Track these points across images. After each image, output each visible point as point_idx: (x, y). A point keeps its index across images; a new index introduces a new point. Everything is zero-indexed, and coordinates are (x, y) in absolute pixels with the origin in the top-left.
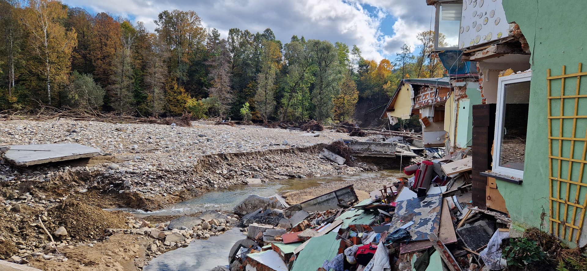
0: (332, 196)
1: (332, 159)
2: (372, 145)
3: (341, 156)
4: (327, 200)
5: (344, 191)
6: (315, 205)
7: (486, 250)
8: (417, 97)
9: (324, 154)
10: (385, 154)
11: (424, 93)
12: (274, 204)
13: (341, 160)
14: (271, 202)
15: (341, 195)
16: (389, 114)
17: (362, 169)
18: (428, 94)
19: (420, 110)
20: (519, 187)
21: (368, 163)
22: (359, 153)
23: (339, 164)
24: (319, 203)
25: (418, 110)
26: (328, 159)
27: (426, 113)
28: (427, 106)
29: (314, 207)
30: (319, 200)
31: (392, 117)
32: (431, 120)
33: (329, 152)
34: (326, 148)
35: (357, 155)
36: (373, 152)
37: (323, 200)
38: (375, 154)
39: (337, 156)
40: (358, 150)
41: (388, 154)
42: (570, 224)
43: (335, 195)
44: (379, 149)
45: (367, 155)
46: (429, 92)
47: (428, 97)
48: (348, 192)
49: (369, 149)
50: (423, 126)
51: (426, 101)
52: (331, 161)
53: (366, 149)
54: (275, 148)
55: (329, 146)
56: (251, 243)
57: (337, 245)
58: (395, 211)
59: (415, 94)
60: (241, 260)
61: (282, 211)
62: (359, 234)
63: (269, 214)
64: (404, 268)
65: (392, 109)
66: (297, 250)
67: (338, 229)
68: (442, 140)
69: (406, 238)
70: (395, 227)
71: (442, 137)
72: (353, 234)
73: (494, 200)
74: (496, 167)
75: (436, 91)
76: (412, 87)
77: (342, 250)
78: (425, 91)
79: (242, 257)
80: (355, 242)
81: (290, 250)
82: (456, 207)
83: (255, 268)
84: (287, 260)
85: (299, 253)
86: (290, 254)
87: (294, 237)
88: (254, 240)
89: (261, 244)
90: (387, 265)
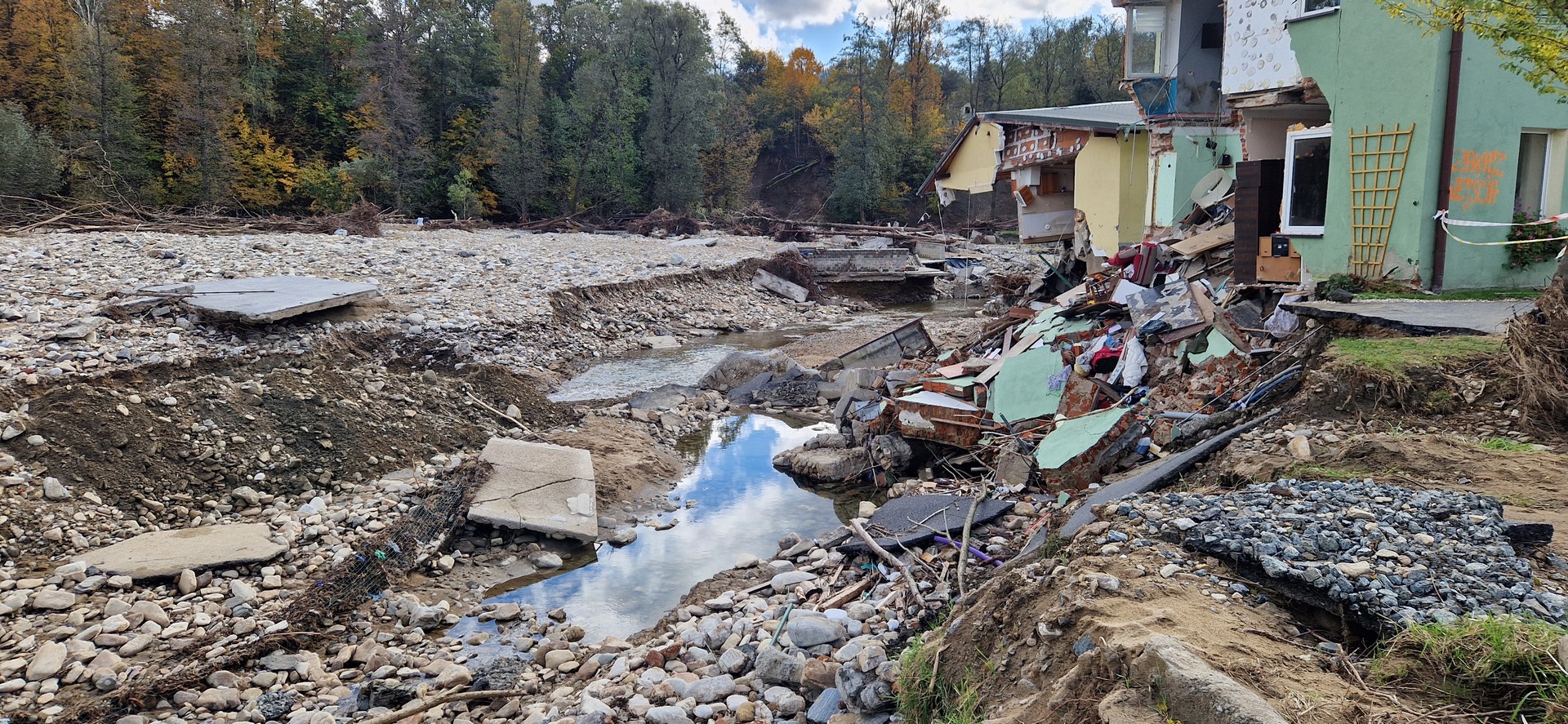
0: (889, 342)
1: (780, 291)
2: (857, 257)
3: (798, 283)
4: (882, 349)
5: (908, 331)
6: (864, 358)
7: (1273, 317)
8: (1010, 148)
9: (761, 281)
10: (884, 275)
11: (1023, 141)
12: (782, 365)
13: (799, 293)
15: (904, 339)
16: (939, 185)
17: (847, 308)
18: (1033, 142)
19: (1013, 173)
20: (1320, 241)
21: (851, 295)
22: (830, 275)
23: (796, 302)
24: (870, 355)
25: (1008, 173)
26: (773, 293)
27: (1025, 179)
28: (1033, 165)
29: (863, 362)
30: (870, 349)
31: (945, 189)
32: (1034, 192)
33: (772, 276)
34: (764, 268)
35: (825, 280)
36: (860, 270)
38: (864, 276)
39: (790, 284)
40: (828, 269)
41: (890, 275)
42: (1372, 261)
43: (894, 340)
44: (872, 264)
45: (847, 279)
46: (1036, 139)
47: (1033, 147)
48: (915, 333)
49: (851, 265)
50: (1021, 204)
51: (1031, 156)
52: (780, 296)
53: (844, 265)
54: (661, 272)
55: (770, 262)
56: (868, 394)
57: (1057, 357)
58: (1130, 306)
59: (1006, 142)
60: (858, 419)
61: (816, 372)
62: (1076, 345)
63: (796, 378)
64: (1164, 363)
65: (944, 174)
66: (982, 378)
67: (1040, 344)
68: (1053, 229)
69: (1165, 328)
70: (1141, 321)
71: (1053, 224)
72: (1068, 346)
73: (1268, 269)
74: (1286, 228)
75: (1052, 136)
76: (1001, 127)
77: (1069, 361)
78: (1024, 136)
79: (859, 414)
80: (1077, 352)
81: (968, 382)
82: (1208, 291)
83: (918, 414)
84: (967, 395)
85: (993, 379)
86: (972, 387)
87: (957, 369)
88: (872, 389)
89: (887, 394)
90: (1144, 362)
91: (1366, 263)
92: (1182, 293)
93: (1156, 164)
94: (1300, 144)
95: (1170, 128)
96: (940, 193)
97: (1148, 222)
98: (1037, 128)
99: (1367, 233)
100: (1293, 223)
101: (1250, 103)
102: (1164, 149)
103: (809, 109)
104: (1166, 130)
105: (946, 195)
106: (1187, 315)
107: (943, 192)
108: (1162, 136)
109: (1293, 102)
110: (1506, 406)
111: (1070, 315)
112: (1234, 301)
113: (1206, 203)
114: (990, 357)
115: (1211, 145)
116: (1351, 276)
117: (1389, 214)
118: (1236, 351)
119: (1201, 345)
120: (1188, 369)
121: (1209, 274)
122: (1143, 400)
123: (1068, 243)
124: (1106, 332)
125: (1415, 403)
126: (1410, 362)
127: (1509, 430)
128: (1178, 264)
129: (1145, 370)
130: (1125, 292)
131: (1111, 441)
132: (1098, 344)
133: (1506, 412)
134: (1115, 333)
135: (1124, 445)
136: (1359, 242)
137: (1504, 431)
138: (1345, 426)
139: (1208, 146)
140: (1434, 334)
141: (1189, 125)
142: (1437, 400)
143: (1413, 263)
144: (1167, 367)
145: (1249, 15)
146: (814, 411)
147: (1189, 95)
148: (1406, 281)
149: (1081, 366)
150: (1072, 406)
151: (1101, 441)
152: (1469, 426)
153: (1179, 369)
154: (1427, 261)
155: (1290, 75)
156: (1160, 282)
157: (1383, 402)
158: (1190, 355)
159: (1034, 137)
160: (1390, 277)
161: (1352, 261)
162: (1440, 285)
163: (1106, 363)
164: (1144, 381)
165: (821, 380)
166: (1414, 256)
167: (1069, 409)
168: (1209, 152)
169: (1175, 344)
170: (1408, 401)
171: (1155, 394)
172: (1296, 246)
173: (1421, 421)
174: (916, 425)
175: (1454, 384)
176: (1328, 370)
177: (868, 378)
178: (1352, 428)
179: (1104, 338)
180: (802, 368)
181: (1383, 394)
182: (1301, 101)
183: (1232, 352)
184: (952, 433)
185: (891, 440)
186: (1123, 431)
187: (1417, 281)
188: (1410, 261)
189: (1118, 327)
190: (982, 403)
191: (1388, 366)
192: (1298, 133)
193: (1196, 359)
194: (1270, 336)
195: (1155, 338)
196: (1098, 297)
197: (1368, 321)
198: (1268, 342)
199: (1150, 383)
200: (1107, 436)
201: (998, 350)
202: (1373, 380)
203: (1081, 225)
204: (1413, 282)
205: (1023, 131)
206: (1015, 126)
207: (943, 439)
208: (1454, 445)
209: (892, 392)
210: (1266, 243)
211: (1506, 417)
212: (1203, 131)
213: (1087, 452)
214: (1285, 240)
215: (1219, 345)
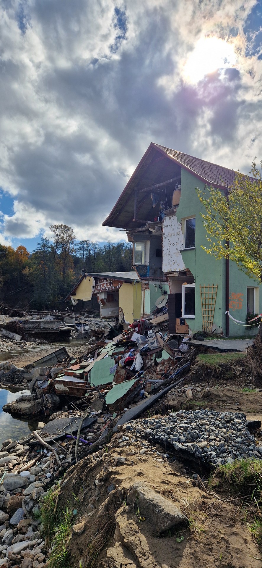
0: (53, 356)
1: (10, 337)
2: (41, 323)
3: (18, 334)
4: (50, 359)
5: (60, 352)
6: (43, 363)
8: (97, 286)
9: (2, 333)
10: (52, 330)
11: (101, 283)
12: (9, 367)
13: (18, 337)
14: (5, 366)
15: (58, 355)
16: (72, 298)
17: (37, 343)
18: (105, 284)
19: (98, 294)
20: (194, 320)
21: (39, 338)
22: (30, 330)
23: (16, 341)
24: (45, 362)
25: (96, 294)
26: (7, 338)
27: (102, 296)
28: (105, 291)
29: (42, 365)
30: (45, 359)
31: (74, 299)
32: (105, 301)
33: (6, 331)
34: (3, 328)
35: (29, 332)
36: (42, 328)
37: (47, 359)
38: (44, 330)
39: (14, 334)
40: (30, 328)
41: (54, 330)
42: (209, 327)
43: (55, 355)
44: (47, 326)
45: (37, 332)
46: (106, 283)
47: (105, 286)
48: (63, 352)
49: (39, 326)
50: (101, 305)
51: (104, 289)
52: (10, 339)
53: (36, 326)
55: (6, 325)
56: (43, 377)
57: (113, 361)
58: (137, 342)
59: (96, 284)
60: (39, 388)
61: (23, 369)
62: (119, 356)
63: (14, 372)
64: (148, 362)
65: (74, 294)
66: (87, 370)
67: (107, 356)
68: (112, 314)
69: (148, 349)
70: (141, 347)
71: (112, 312)
72: (116, 357)
73: (179, 329)
74: (184, 316)
75: (111, 282)
76: (94, 278)
77: (117, 362)
78: (102, 282)
79: (39, 386)
80: (120, 358)
81: (81, 371)
82: (162, 336)
83: (62, 385)
84: (81, 376)
85: (90, 370)
86: (83, 373)
87: (77, 367)
88: (45, 376)
89: (51, 378)
90: (142, 362)
91: (207, 327)
92: (153, 337)
93: (144, 293)
94: (186, 289)
95: (148, 282)
96: (73, 301)
97: (142, 313)
98: (106, 279)
99: (207, 318)
100: (186, 314)
101: (171, 275)
102: (146, 289)
103: (24, 268)
104: (147, 282)
105: (74, 301)
106: (155, 345)
107: (74, 300)
108: (145, 284)
109: (184, 275)
110: (248, 376)
111: (117, 345)
112: (169, 340)
113: (160, 307)
114: (90, 361)
115: (160, 287)
116: (203, 331)
117: (213, 312)
118: (171, 357)
119: (159, 355)
120: (156, 364)
121: (161, 330)
122: (142, 375)
123: (117, 318)
124: (130, 352)
125: (223, 376)
126: (221, 362)
127: (250, 384)
128: (152, 327)
129: (143, 365)
130: (136, 337)
131: (131, 392)
132: (127, 355)
133: (248, 378)
134: (133, 351)
135: (136, 393)
136: (205, 321)
137: (248, 384)
138: (203, 385)
139: (160, 288)
140: (227, 352)
141: (154, 281)
142: (229, 375)
143: (221, 328)
144: (149, 363)
145: (169, 248)
146: (22, 385)
147: (153, 271)
148: (219, 333)
149: (121, 364)
150: (118, 379)
151: (128, 392)
152: (238, 383)
153: (153, 364)
154: (224, 327)
155: (182, 267)
156: (146, 333)
157: (213, 376)
158: (157, 359)
159: (105, 282)
160: (214, 332)
161: (203, 327)
162: (229, 335)
163: (130, 362)
164: (142, 369)
165: (25, 372)
166: (221, 325)
167: (117, 380)
168: (160, 290)
169: (152, 355)
170: (221, 375)
171: (145, 373)
172: (187, 322)
173: (225, 382)
174: (61, 389)
175: (233, 369)
176: (197, 365)
177: (43, 371)
178: (205, 386)
179: (129, 353)
180: (17, 368)
181: (213, 373)
182: (186, 275)
183: (170, 357)
184: (75, 391)
185: (52, 396)
186: (135, 388)
187: (222, 333)
188: (220, 327)
189: (133, 349)
190: (86, 379)
191: (214, 364)
192: (185, 285)
193: (158, 360)
194: (181, 352)
195: (145, 353)
196: (127, 339)
197: (209, 347)
198: (180, 354)
199: (144, 369)
200: (130, 390)
201: (93, 359)
202: (210, 369)
203: (121, 313)
204: (221, 334)
205: (101, 280)
206: (99, 278)
207: (72, 394)
208: (234, 392)
209: (53, 376)
210: (178, 320)
211: (248, 380)
212: (158, 283)
213: (123, 397)
214: (184, 319)
215: (166, 355)
